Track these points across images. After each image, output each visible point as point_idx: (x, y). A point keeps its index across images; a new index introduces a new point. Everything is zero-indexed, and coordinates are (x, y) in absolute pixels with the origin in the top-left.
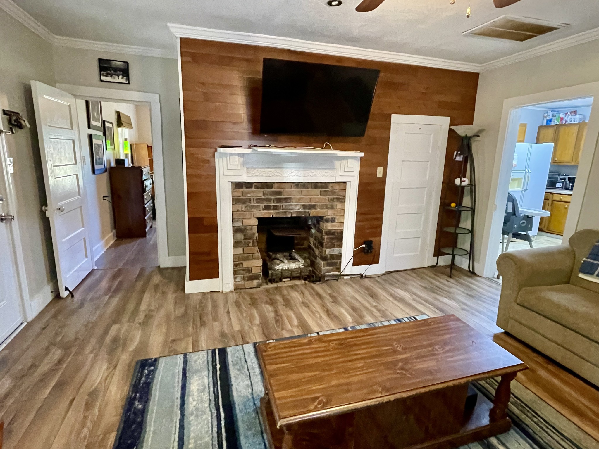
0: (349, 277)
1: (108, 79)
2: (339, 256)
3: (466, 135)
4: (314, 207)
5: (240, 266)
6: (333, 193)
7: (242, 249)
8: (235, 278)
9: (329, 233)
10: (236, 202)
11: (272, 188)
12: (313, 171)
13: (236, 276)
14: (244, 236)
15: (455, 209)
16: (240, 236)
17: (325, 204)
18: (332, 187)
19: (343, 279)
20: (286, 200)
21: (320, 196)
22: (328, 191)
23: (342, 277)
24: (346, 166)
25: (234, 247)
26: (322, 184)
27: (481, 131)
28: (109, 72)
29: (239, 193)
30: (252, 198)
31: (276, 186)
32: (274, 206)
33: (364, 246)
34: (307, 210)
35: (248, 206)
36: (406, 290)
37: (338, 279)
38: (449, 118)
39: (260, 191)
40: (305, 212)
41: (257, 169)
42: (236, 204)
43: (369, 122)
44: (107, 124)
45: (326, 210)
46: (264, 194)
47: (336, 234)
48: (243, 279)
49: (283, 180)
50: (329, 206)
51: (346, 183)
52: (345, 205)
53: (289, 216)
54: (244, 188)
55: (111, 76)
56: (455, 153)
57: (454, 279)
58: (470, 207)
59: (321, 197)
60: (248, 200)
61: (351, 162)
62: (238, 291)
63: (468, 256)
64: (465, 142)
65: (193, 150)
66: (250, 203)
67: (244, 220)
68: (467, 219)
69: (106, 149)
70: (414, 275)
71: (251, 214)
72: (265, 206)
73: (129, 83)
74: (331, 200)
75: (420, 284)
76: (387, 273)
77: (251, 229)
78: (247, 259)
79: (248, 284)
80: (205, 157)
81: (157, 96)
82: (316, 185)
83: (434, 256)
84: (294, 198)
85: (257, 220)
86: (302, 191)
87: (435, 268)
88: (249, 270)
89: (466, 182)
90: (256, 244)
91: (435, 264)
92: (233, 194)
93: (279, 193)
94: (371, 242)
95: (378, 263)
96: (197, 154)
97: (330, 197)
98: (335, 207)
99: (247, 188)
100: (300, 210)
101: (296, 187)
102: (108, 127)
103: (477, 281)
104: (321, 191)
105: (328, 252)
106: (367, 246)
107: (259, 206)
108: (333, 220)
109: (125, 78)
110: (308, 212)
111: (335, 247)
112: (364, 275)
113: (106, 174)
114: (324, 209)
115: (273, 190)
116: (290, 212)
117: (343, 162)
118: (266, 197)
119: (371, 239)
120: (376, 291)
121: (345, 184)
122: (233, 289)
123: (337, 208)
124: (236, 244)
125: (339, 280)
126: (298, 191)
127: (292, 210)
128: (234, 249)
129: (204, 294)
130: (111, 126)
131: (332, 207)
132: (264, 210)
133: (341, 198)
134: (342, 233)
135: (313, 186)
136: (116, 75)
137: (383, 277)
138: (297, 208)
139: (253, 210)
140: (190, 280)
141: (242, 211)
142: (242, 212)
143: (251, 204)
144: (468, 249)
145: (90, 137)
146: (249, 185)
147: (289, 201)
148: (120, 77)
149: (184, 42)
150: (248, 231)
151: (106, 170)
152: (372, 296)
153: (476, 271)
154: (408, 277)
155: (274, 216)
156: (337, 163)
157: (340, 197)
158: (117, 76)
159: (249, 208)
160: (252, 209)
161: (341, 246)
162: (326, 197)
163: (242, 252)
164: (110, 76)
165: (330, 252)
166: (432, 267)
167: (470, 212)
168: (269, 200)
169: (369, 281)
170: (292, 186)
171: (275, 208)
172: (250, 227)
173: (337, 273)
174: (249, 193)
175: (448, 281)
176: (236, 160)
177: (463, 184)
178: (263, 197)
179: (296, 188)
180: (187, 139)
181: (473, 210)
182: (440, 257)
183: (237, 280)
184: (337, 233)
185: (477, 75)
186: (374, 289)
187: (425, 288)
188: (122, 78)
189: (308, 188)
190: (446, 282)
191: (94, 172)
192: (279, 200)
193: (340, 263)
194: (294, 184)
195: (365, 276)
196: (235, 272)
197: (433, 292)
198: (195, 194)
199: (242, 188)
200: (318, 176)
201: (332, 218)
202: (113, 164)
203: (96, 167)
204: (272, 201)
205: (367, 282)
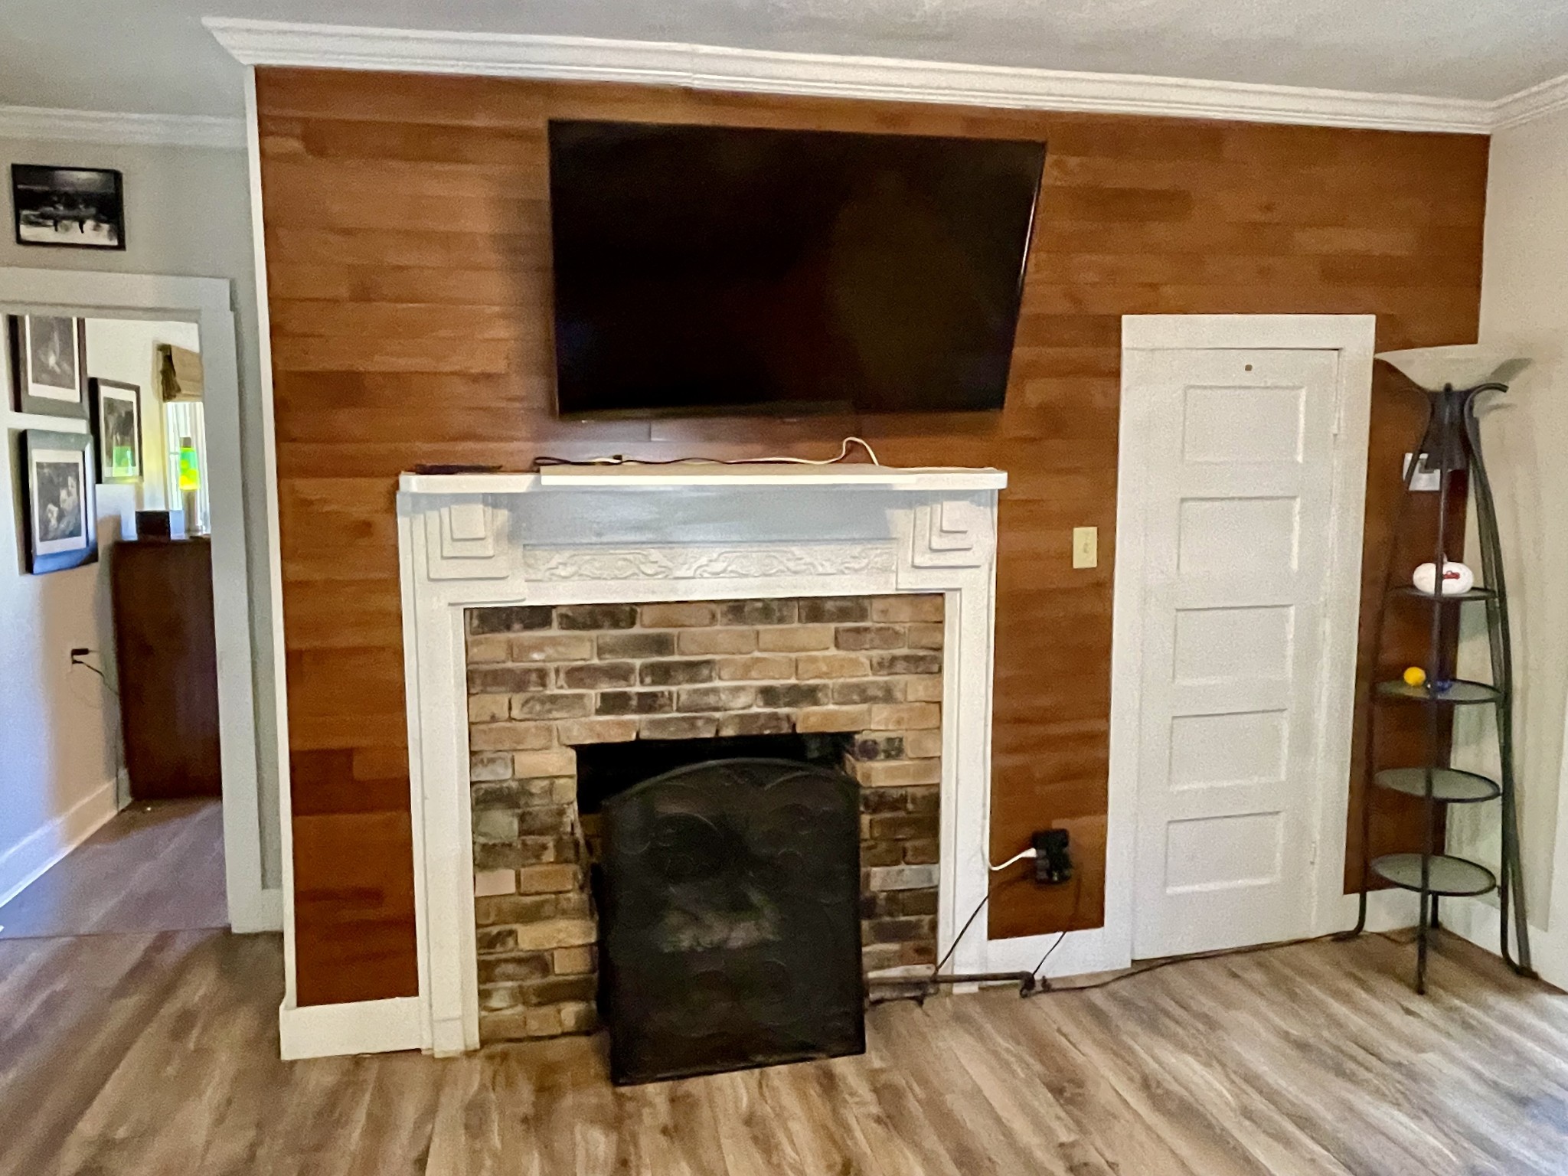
0: (973, 988)
1: (47, 234)
2: (928, 901)
3: (1448, 388)
4: (809, 695)
5: (504, 944)
6: (889, 636)
7: (512, 873)
8: (484, 995)
9: (882, 801)
10: (484, 684)
11: (632, 624)
12: (797, 550)
13: (489, 986)
14: (522, 818)
15: (1421, 694)
16: (504, 823)
17: (857, 686)
18: (884, 612)
19: (950, 994)
20: (692, 670)
21: (833, 651)
22: (866, 629)
23: (943, 987)
24: (936, 530)
25: (480, 865)
26: (839, 603)
27: (1511, 367)
28: (49, 209)
29: (495, 648)
30: (551, 666)
31: (647, 615)
32: (640, 695)
33: (1031, 853)
34: (783, 711)
35: (532, 698)
36: (1213, 1059)
37: (924, 995)
38: (1373, 317)
39: (580, 639)
40: (775, 717)
41: (567, 554)
42: (483, 692)
43: (1021, 353)
44: (105, 392)
45: (865, 706)
46: (601, 651)
47: (910, 806)
48: (521, 996)
49: (674, 591)
50: (871, 692)
51: (942, 595)
52: (941, 684)
53: (708, 734)
54: (517, 626)
55: (55, 225)
56: (1409, 457)
57: (1435, 1001)
58: (1491, 683)
59: (842, 653)
60: (534, 677)
61: (952, 513)
62: (499, 1047)
63: (1494, 896)
64: (1446, 414)
65: (308, 487)
66: (544, 685)
67: (518, 757)
68: (1479, 736)
69: (99, 479)
70: (1257, 976)
71: (549, 730)
72: (604, 696)
73: (121, 246)
74: (881, 664)
75: (1283, 1025)
76: (1144, 967)
77: (549, 791)
78: (531, 915)
79: (541, 1021)
80: (359, 512)
81: (225, 285)
82: (814, 609)
83: (1348, 890)
84: (727, 662)
85: (573, 754)
86: (758, 633)
87: (1353, 944)
88: (539, 962)
89: (1461, 579)
90: (570, 854)
91: (1351, 926)
92: (474, 651)
93: (662, 644)
94: (1062, 837)
95: (1100, 923)
96: (325, 501)
97: (876, 654)
98: (899, 695)
99: (528, 627)
100: (755, 710)
101: (730, 616)
102: (111, 403)
103: (1543, 1013)
104: (837, 631)
105: (880, 879)
106: (1043, 853)
107: (581, 697)
108: (894, 749)
109: (106, 227)
110: (788, 717)
111: (909, 857)
112: (1037, 977)
113: (95, 567)
114: (855, 703)
115: (637, 630)
116: (709, 720)
117: (923, 513)
118: (610, 660)
119: (1057, 824)
120: (1080, 1059)
121: (939, 599)
122: (475, 1041)
123: (910, 698)
124: (487, 856)
125: (926, 1001)
126: (742, 635)
127: (717, 709)
128: (479, 876)
129: (357, 1060)
130: (129, 396)
131: (888, 696)
132: (599, 712)
133: (922, 658)
134: (932, 802)
135: (804, 615)
136: (75, 218)
137: (1124, 988)
138: (743, 700)
139: (555, 714)
140: (301, 1003)
141: (511, 719)
142: (508, 724)
143: (548, 692)
144: (1495, 863)
145: (21, 442)
146: (538, 616)
147: (705, 672)
148: (89, 224)
149: (268, 80)
150: (536, 801)
151: (92, 557)
152: (1057, 1091)
153: (1536, 965)
154: (1232, 987)
155: (645, 735)
156: (900, 519)
157: (922, 653)
158: (76, 225)
159: (538, 707)
160: (550, 711)
161: (931, 854)
162: (862, 656)
163: (512, 888)
164: (50, 223)
165: (884, 880)
166: (1339, 938)
167: (1491, 708)
168: (621, 674)
169: (1059, 1004)
170: (713, 616)
171: (648, 704)
172: (546, 783)
173: (922, 970)
174: (539, 647)
175: (1409, 1012)
176: (478, 521)
177: (1450, 588)
178: (596, 661)
179: (730, 622)
180: (286, 446)
181: (1502, 695)
182: (1369, 895)
183: (495, 1002)
184: (914, 800)
185: (1482, 142)
186: (1073, 1053)
187: (1302, 1046)
188: (96, 228)
189: (781, 620)
190: (1396, 1018)
191: (28, 566)
192: (663, 673)
193: (934, 926)
194: (724, 607)
195: (1044, 981)
196: (486, 971)
197: (1340, 1072)
198: (320, 656)
199: (508, 628)
200: (821, 570)
201: (890, 740)
202: (131, 533)
203: (40, 548)
204: (636, 677)
205: (1046, 1011)
